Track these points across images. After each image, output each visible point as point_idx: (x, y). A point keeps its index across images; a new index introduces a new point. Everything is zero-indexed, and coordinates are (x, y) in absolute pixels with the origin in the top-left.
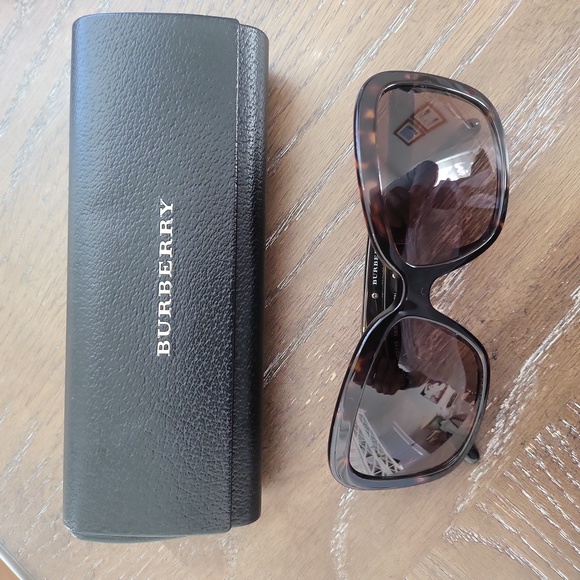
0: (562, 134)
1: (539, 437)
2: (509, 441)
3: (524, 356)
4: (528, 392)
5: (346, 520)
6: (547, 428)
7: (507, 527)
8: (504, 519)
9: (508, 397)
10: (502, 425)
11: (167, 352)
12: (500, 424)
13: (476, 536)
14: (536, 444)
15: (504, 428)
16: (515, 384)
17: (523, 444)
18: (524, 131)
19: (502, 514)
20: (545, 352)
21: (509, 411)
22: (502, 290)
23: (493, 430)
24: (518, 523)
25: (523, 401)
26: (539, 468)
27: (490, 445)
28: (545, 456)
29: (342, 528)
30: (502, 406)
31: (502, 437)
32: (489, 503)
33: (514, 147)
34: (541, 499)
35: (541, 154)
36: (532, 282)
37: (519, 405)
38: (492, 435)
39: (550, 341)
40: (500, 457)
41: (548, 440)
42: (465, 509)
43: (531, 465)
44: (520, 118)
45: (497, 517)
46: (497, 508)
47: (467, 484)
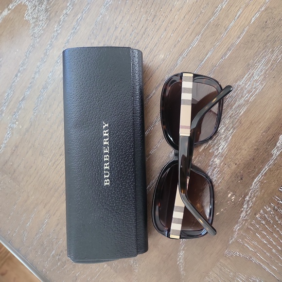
0: (264, 86)
1: (262, 211)
2: (250, 213)
3: (254, 178)
4: (256, 193)
5: (183, 250)
6: (265, 207)
7: (251, 249)
8: (249, 246)
9: (248, 195)
10: (246, 207)
11: (109, 184)
13: (238, 253)
14: (261, 214)
15: (247, 208)
16: (250, 190)
17: (255, 214)
18: (249, 85)
19: (248, 244)
20: (262, 176)
21: (249, 201)
22: (243, 151)
23: (242, 209)
24: (255, 247)
25: (254, 196)
26: (262, 224)
27: (242, 215)
28: (265, 219)
29: (182, 253)
30: (246, 199)
31: (247, 212)
32: (243, 239)
33: (245, 92)
34: (264, 236)
35: (256, 94)
36: (255, 147)
37: (253, 198)
38: (242, 211)
39: (264, 171)
40: (246, 220)
41: (265, 211)
42: (233, 242)
43: (259, 223)
44: (247, 80)
45: (246, 245)
46: (246, 241)
47: (233, 232)
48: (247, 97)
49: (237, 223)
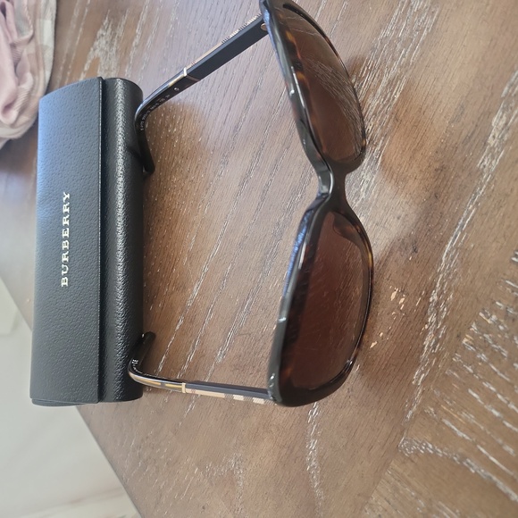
0: (438, 16)
1: (474, 327)
2: (444, 335)
3: (443, 242)
4: (454, 278)
6: (481, 314)
7: (461, 434)
8: (455, 425)
9: (435, 288)
10: (434, 319)
11: (66, 284)
12: (432, 319)
13: (430, 446)
14: (473, 334)
15: (437, 323)
16: (440, 273)
17: (459, 337)
19: (452, 419)
20: (463, 233)
21: (438, 303)
22: (411, 182)
23: (426, 327)
24: (471, 429)
25: (450, 290)
26: (481, 361)
27: (426, 343)
28: (485, 347)
29: (313, 445)
30: (431, 300)
31: (437, 332)
32: (437, 406)
34: (490, 398)
36: (437, 165)
37: (447, 295)
38: (426, 332)
39: (465, 220)
40: (438, 355)
41: (485, 328)
42: (415, 416)
43: (473, 361)
44: (399, 20)
45: (447, 422)
46: (446, 412)
47: (412, 388)
48: (404, 56)
49: (417, 364)
